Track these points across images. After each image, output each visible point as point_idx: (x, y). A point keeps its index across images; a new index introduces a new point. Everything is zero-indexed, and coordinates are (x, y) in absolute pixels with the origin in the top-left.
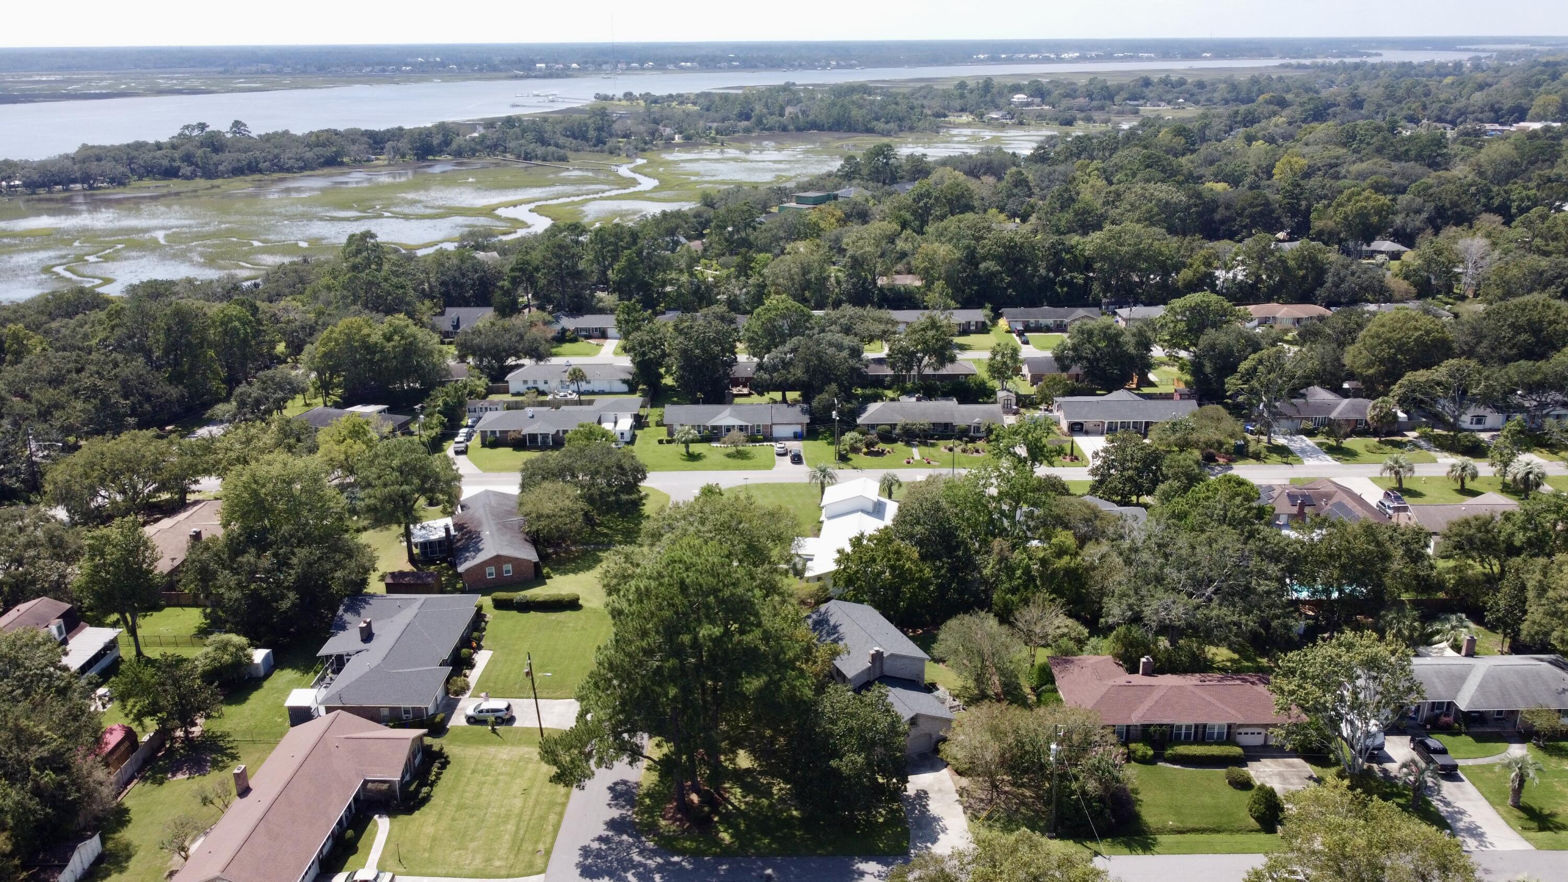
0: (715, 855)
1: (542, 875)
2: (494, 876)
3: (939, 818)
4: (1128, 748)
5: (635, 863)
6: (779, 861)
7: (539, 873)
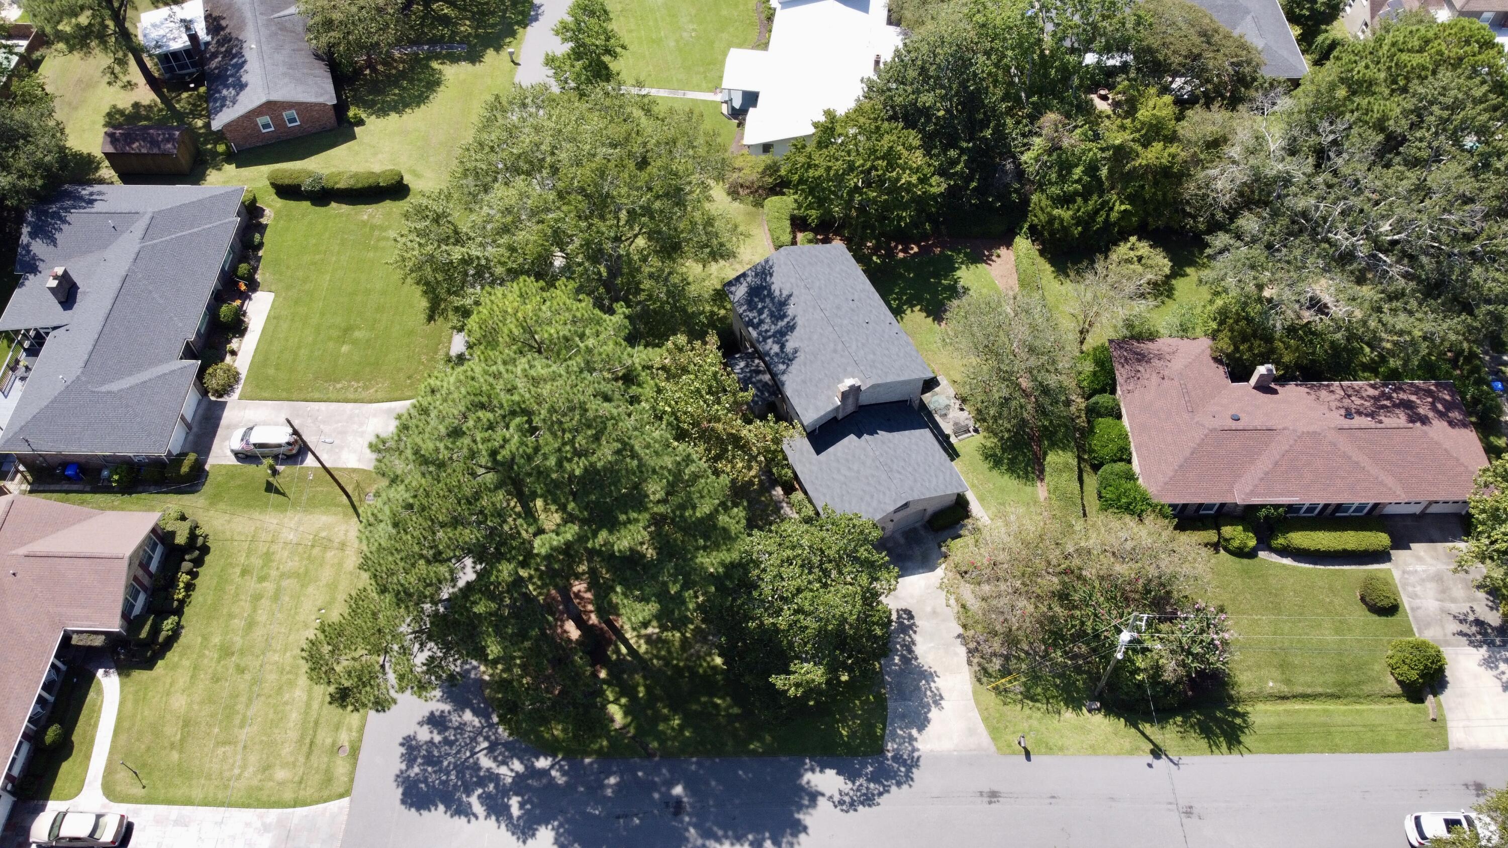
0: (601, 754)
1: (346, 801)
2: (275, 802)
3: (931, 674)
4: (1219, 534)
5: (482, 774)
6: (693, 767)
7: (341, 796)
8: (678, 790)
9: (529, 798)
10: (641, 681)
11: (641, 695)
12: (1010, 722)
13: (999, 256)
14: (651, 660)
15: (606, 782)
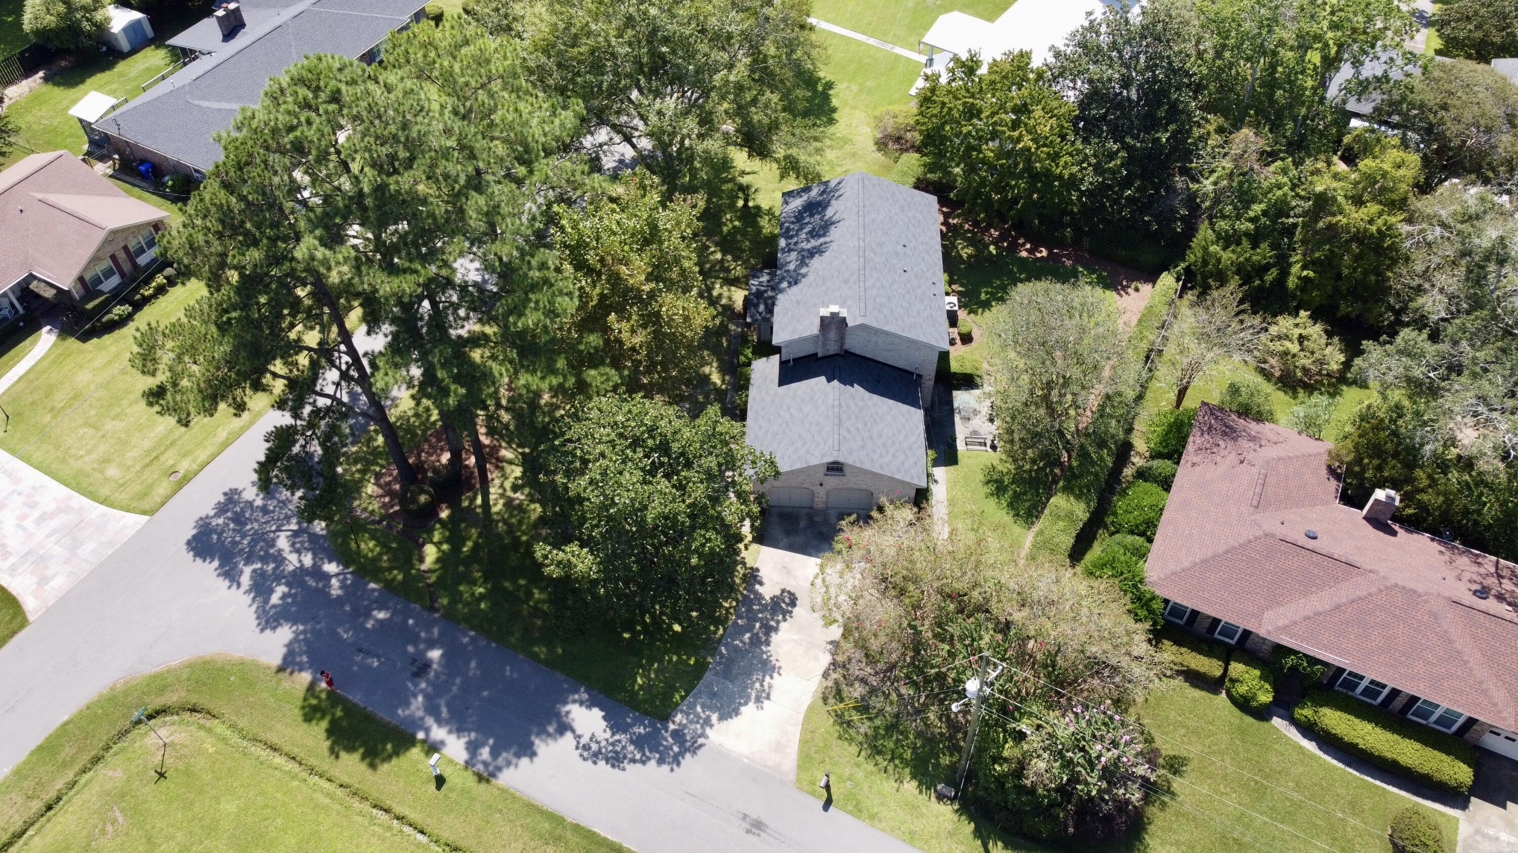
0: (389, 586)
1: (146, 518)
2: (90, 492)
3: (774, 668)
4: (1226, 670)
5: (272, 551)
6: (466, 640)
7: (144, 513)
8: (435, 654)
9: (296, 594)
10: (475, 536)
11: (465, 549)
12: (831, 758)
13: (1137, 290)
14: (498, 521)
15: (375, 613)
